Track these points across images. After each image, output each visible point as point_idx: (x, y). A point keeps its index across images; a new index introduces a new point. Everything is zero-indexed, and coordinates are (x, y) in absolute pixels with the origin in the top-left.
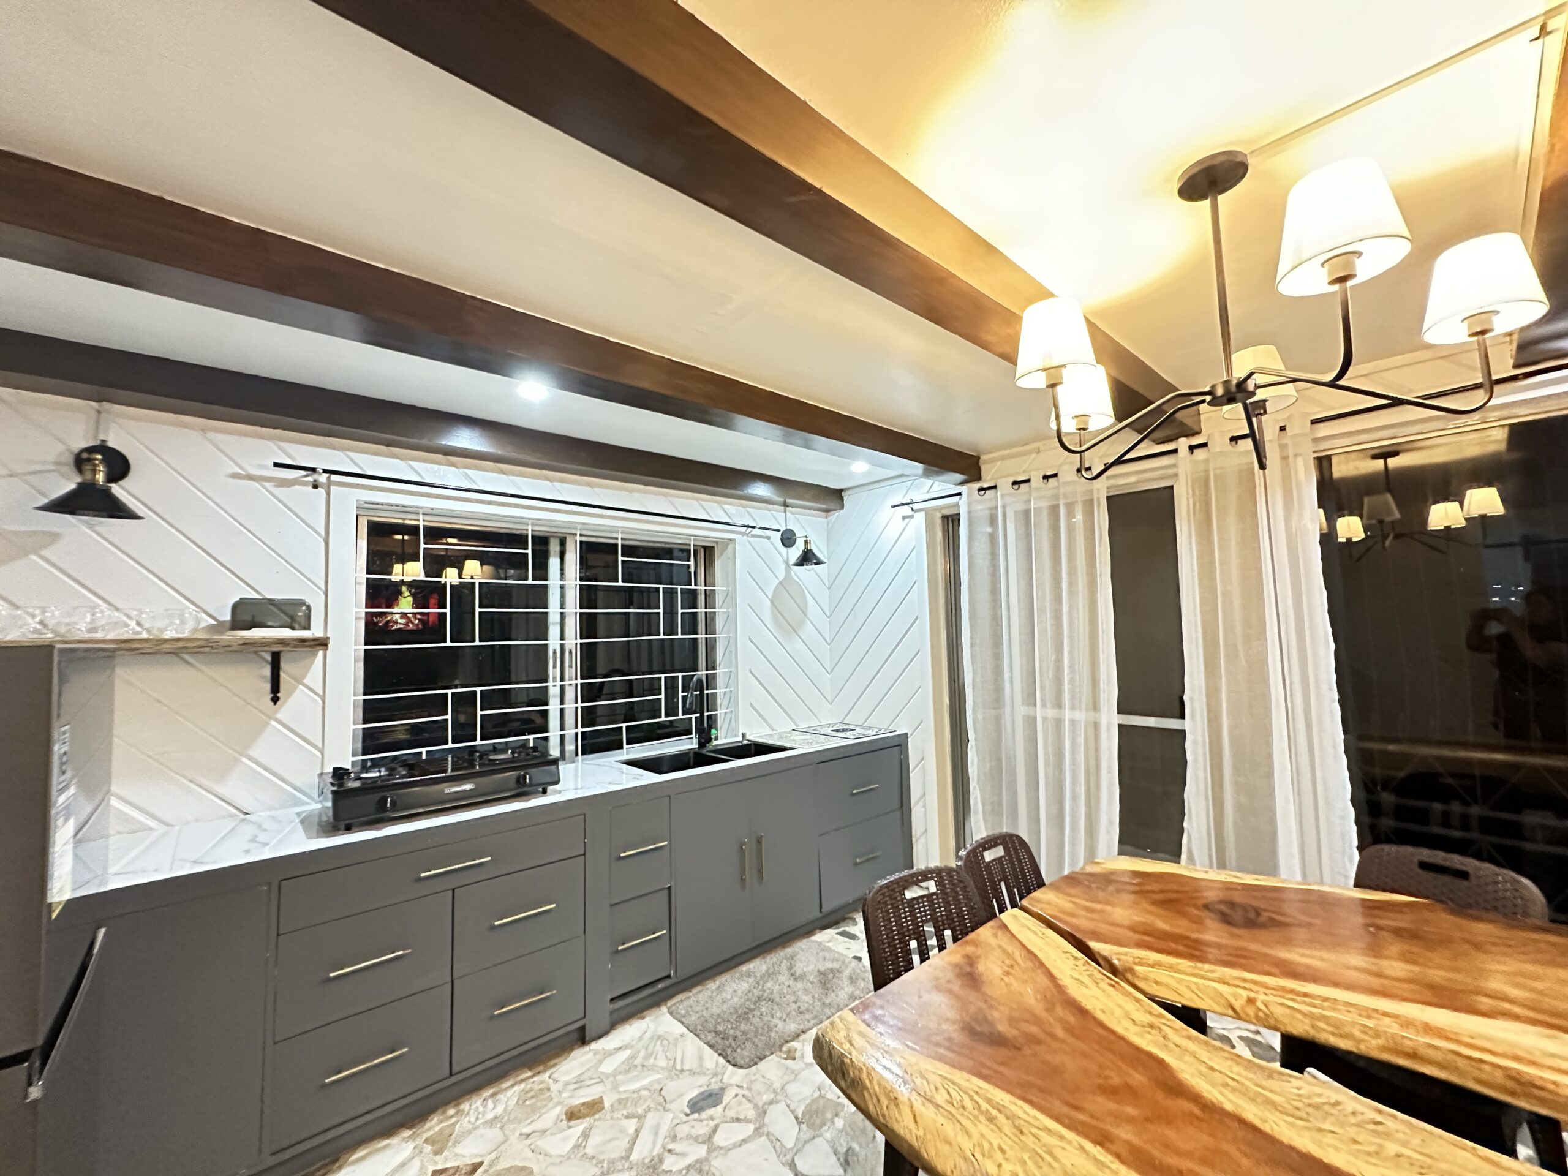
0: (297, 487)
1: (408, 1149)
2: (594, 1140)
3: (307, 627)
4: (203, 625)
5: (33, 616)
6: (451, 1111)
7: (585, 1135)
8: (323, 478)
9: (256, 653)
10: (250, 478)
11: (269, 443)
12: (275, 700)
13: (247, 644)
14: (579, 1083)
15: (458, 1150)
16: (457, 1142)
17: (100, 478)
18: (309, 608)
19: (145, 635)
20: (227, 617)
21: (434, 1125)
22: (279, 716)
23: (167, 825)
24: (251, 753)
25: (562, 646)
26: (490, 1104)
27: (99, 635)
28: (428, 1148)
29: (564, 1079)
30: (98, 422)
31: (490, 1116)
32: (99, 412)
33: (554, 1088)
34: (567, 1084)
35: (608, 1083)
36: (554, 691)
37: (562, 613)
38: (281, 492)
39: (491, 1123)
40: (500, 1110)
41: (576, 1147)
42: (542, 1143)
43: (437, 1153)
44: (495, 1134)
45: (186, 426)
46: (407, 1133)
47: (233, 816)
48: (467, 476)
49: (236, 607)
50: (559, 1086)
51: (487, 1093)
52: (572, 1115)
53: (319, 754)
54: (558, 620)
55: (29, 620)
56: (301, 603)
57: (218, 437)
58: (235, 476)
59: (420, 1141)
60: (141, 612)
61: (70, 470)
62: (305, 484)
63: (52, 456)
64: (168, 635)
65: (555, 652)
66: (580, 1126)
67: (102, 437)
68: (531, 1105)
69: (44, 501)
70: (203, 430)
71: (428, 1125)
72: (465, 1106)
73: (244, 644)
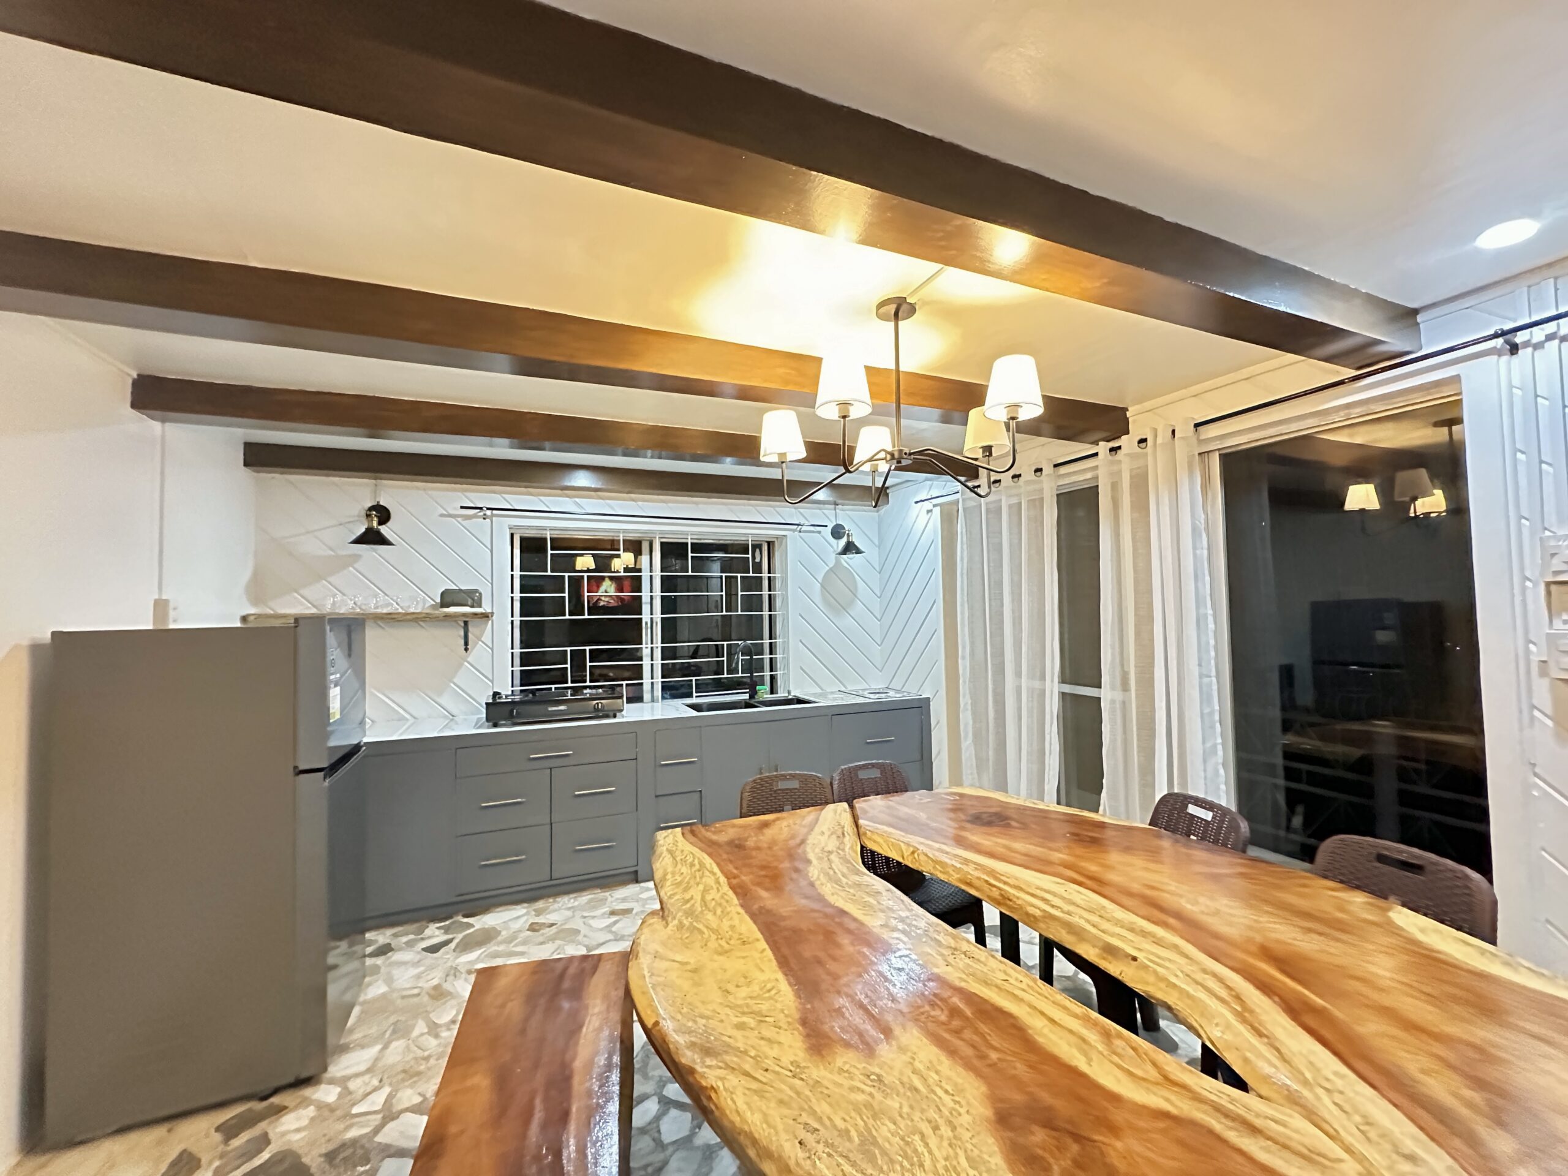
0: (474, 520)
1: (524, 911)
2: (618, 925)
3: (480, 606)
4: (427, 605)
5: (351, 600)
6: (551, 900)
7: (615, 923)
8: (489, 513)
9: (456, 621)
10: (450, 516)
11: (459, 494)
12: (466, 650)
13: (447, 616)
14: (624, 900)
15: (548, 916)
16: (549, 913)
17: (375, 524)
18: (480, 594)
19: (400, 610)
20: (438, 600)
21: (540, 904)
22: (469, 659)
23: (415, 718)
24: (455, 680)
25: (652, 619)
26: (572, 901)
27: (379, 611)
28: (534, 913)
29: (618, 896)
30: (375, 492)
31: (570, 905)
32: (376, 485)
33: (610, 899)
34: (617, 899)
35: (640, 903)
36: (646, 652)
37: (651, 596)
38: (466, 523)
39: (569, 909)
40: (576, 903)
41: (607, 926)
42: (592, 922)
43: (536, 916)
44: (569, 913)
45: (418, 488)
46: (526, 905)
47: (446, 717)
48: (577, 504)
49: (442, 594)
50: (613, 899)
51: (572, 896)
52: (613, 913)
53: (490, 684)
54: (649, 600)
55: (349, 602)
56: (476, 591)
57: (434, 493)
58: (442, 515)
59: (530, 909)
60: (398, 598)
61: (364, 519)
62: (479, 517)
63: (356, 513)
64: (412, 610)
65: (646, 623)
66: (614, 918)
67: (378, 500)
68: (592, 905)
69: (354, 537)
70: (425, 490)
71: (537, 904)
72: (558, 899)
73: (446, 616)
